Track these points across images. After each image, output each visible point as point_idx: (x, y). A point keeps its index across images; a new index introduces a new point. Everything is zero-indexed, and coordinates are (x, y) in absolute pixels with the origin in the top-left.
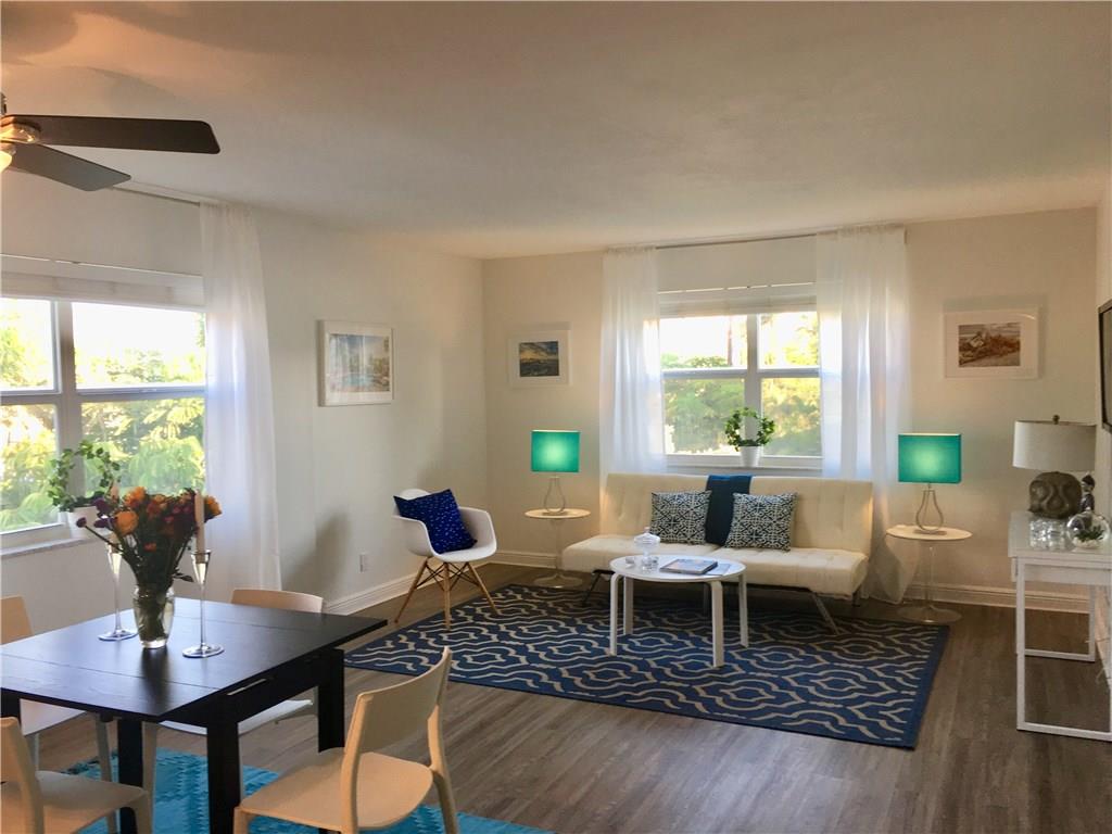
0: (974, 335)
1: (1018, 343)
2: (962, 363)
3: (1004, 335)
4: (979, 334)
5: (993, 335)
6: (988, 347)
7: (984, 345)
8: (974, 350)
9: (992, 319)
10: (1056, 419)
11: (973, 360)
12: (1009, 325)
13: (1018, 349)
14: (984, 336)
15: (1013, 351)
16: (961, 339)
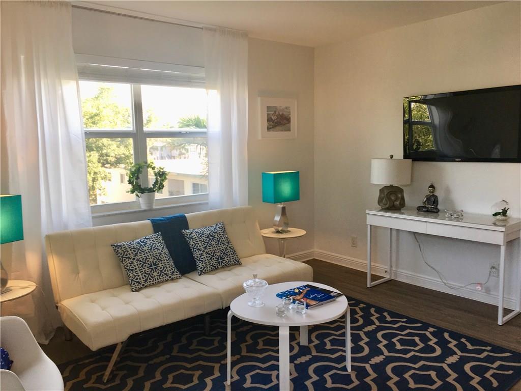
0: (272, 113)
1: (290, 118)
2: (269, 129)
3: (285, 113)
4: (275, 112)
5: (281, 113)
6: (278, 120)
7: (278, 118)
8: (273, 121)
9: (280, 103)
10: (392, 157)
11: (273, 128)
12: (286, 108)
13: (290, 122)
14: (277, 113)
15: (288, 123)
16: (268, 115)
